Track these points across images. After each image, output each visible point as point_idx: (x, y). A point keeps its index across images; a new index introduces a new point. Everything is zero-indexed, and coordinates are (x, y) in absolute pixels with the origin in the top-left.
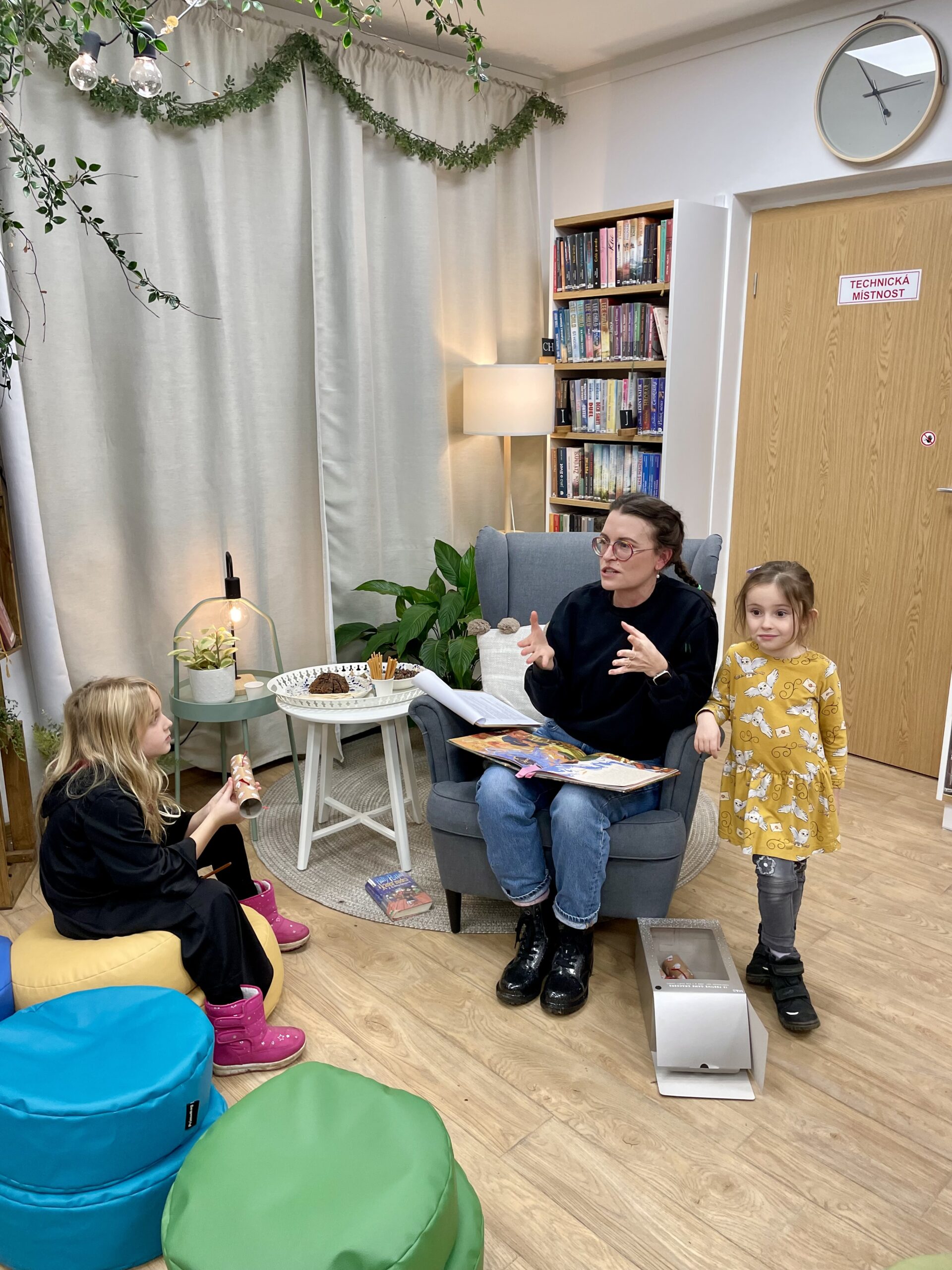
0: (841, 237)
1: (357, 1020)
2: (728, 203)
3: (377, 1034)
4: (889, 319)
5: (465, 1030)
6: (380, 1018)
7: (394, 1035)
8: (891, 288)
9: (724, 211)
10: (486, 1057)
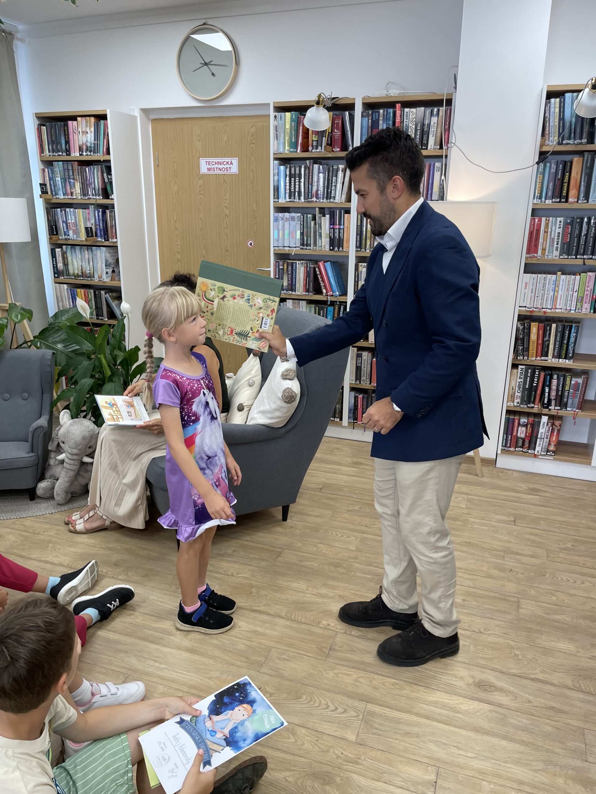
0: (198, 138)
2: (137, 113)
4: (226, 183)
5: (51, 556)
8: (225, 167)
9: (136, 117)
10: (65, 564)
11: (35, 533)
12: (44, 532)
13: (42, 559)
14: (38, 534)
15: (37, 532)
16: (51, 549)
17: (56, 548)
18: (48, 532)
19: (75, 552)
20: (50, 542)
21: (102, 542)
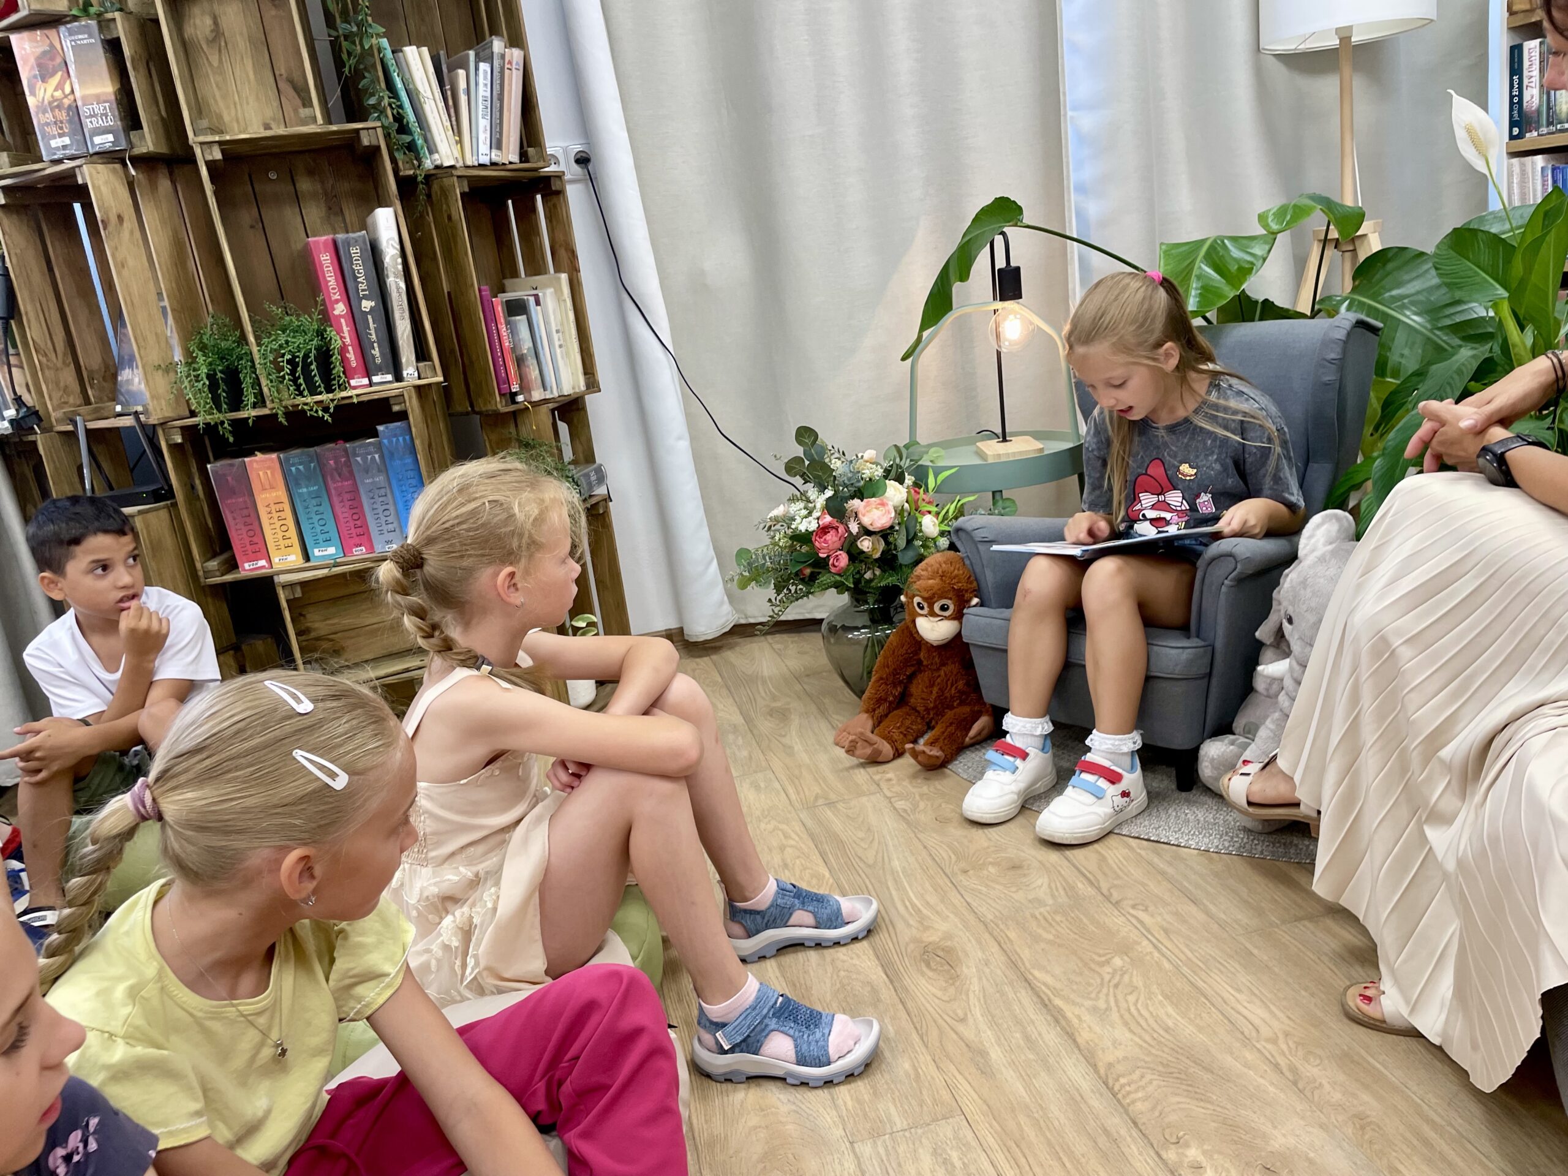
1: (912, 946)
3: (930, 974)
5: (1088, 1003)
6: (949, 951)
7: (958, 983)
10: (1106, 1057)
11: (1108, 898)
12: (1134, 907)
13: (1058, 1002)
14: (1117, 904)
15: (1116, 895)
16: (1107, 977)
17: (1126, 978)
18: (1146, 910)
19: (1167, 1030)
20: (1125, 949)
21: (1287, 1035)
